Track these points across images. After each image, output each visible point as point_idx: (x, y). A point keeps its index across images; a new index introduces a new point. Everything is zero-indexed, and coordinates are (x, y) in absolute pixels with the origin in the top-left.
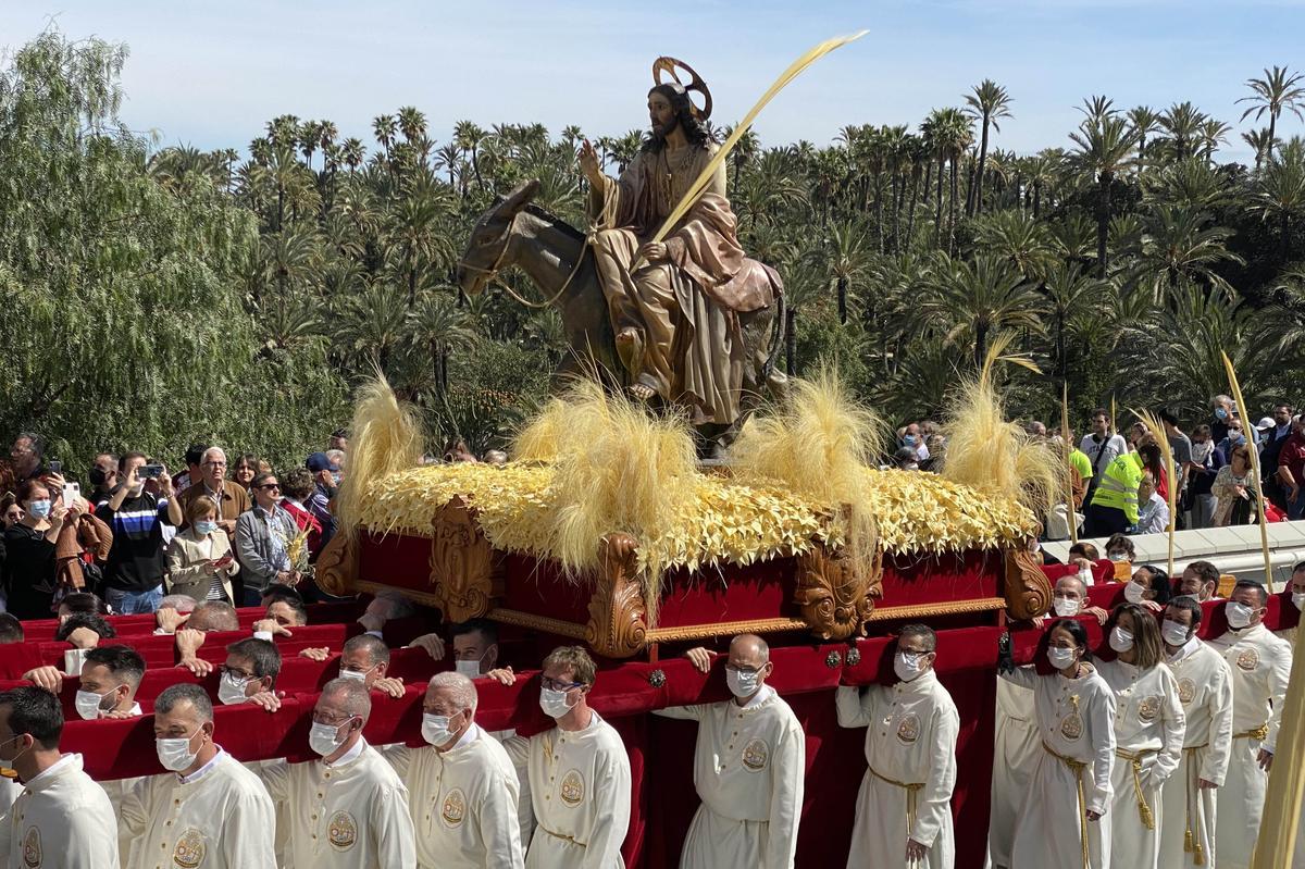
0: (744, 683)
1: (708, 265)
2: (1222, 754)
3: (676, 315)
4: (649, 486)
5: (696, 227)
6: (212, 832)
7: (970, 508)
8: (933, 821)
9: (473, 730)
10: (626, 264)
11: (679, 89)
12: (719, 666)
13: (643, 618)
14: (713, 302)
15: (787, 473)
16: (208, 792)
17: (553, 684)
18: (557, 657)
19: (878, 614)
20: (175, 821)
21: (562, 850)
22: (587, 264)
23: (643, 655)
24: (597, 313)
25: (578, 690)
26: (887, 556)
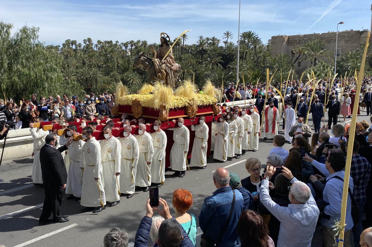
0: (181, 124)
1: (170, 64)
2: (243, 132)
3: (166, 71)
4: (167, 96)
5: (168, 58)
6: (113, 147)
7: (209, 99)
8: (205, 143)
9: (146, 132)
10: (158, 64)
11: (165, 37)
12: (177, 122)
13: (167, 115)
14: (171, 69)
15: (185, 94)
16: (112, 142)
17: (155, 125)
18: (156, 121)
19: (197, 114)
20: (107, 146)
21: (157, 149)
22: (152, 64)
23: (167, 121)
25: (159, 126)
26: (198, 106)
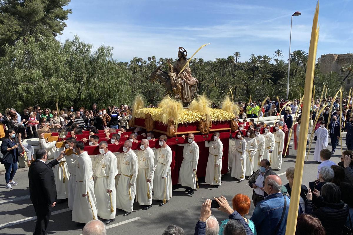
0: (190, 141)
1: (186, 78)
2: (263, 151)
3: (182, 86)
4: (176, 111)
5: (185, 73)
6: (108, 163)
7: (225, 114)
8: (219, 161)
9: (148, 148)
10: (174, 78)
11: (182, 52)
12: (187, 138)
13: (175, 131)
14: (187, 84)
15: (198, 109)
16: (107, 157)
17: (161, 141)
18: (162, 137)
19: (211, 130)
20: (102, 161)
21: (161, 165)
22: (169, 78)
23: (175, 136)
24: (170, 86)
25: (165, 142)
26: (213, 122)
